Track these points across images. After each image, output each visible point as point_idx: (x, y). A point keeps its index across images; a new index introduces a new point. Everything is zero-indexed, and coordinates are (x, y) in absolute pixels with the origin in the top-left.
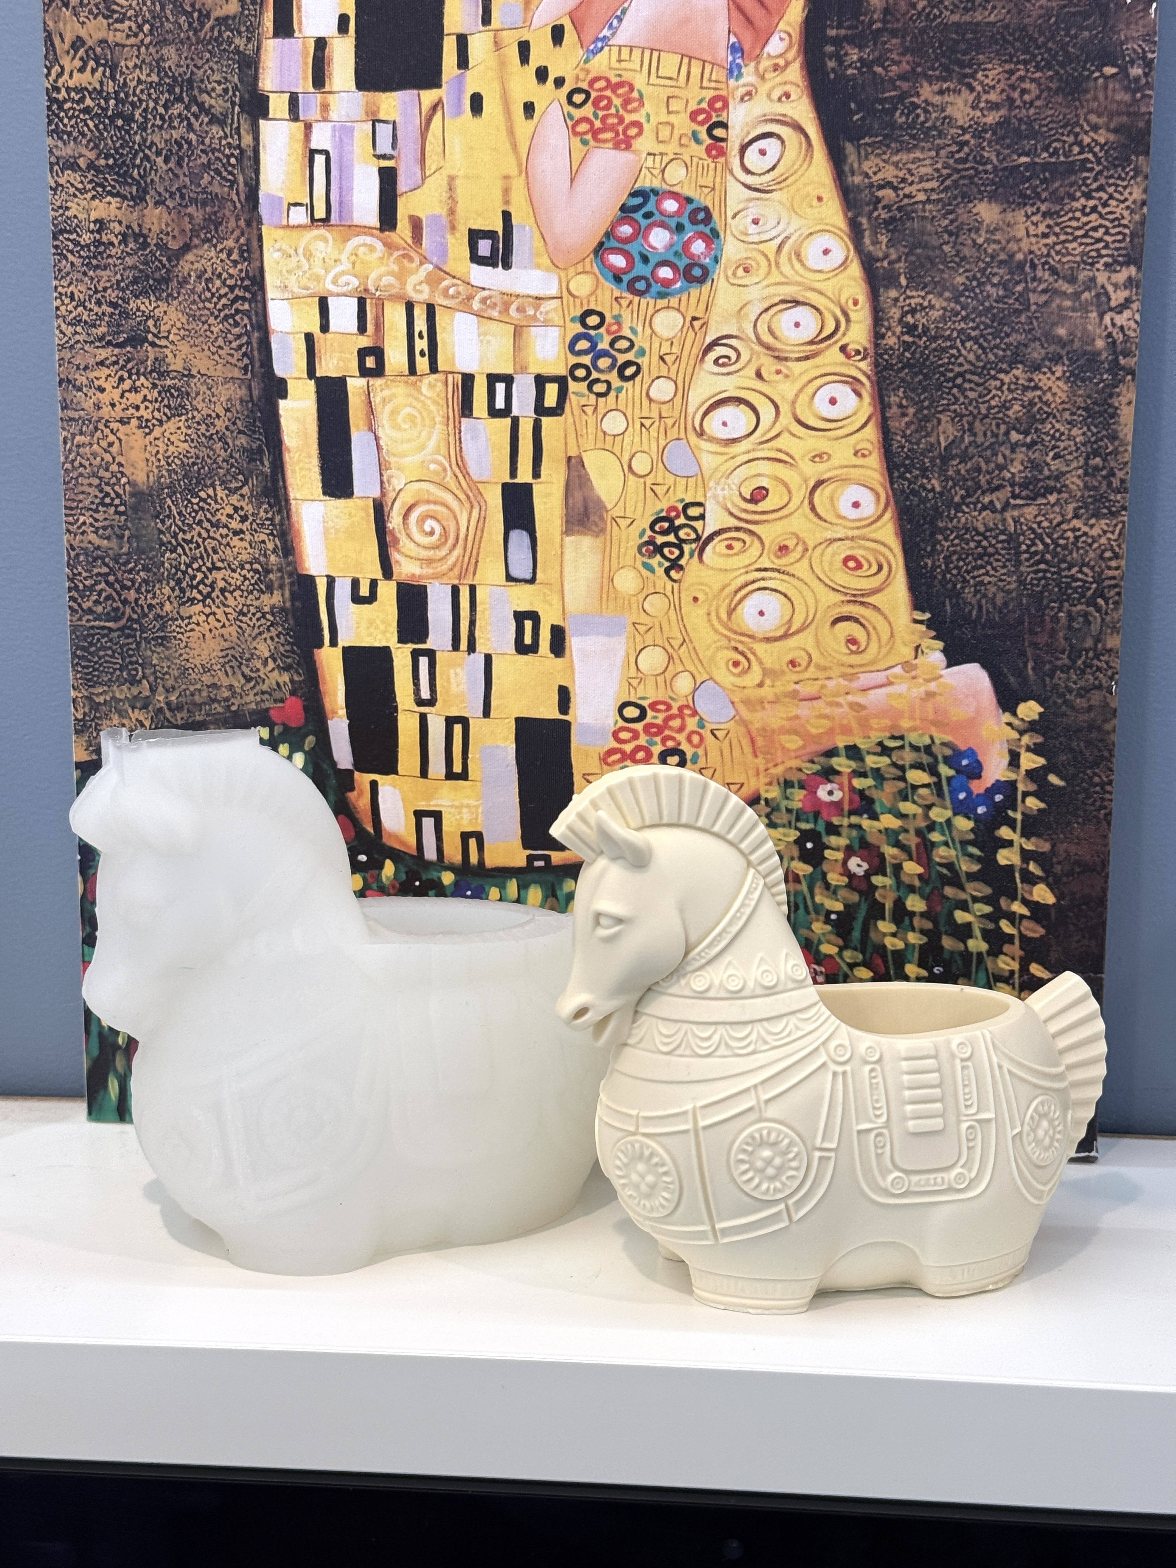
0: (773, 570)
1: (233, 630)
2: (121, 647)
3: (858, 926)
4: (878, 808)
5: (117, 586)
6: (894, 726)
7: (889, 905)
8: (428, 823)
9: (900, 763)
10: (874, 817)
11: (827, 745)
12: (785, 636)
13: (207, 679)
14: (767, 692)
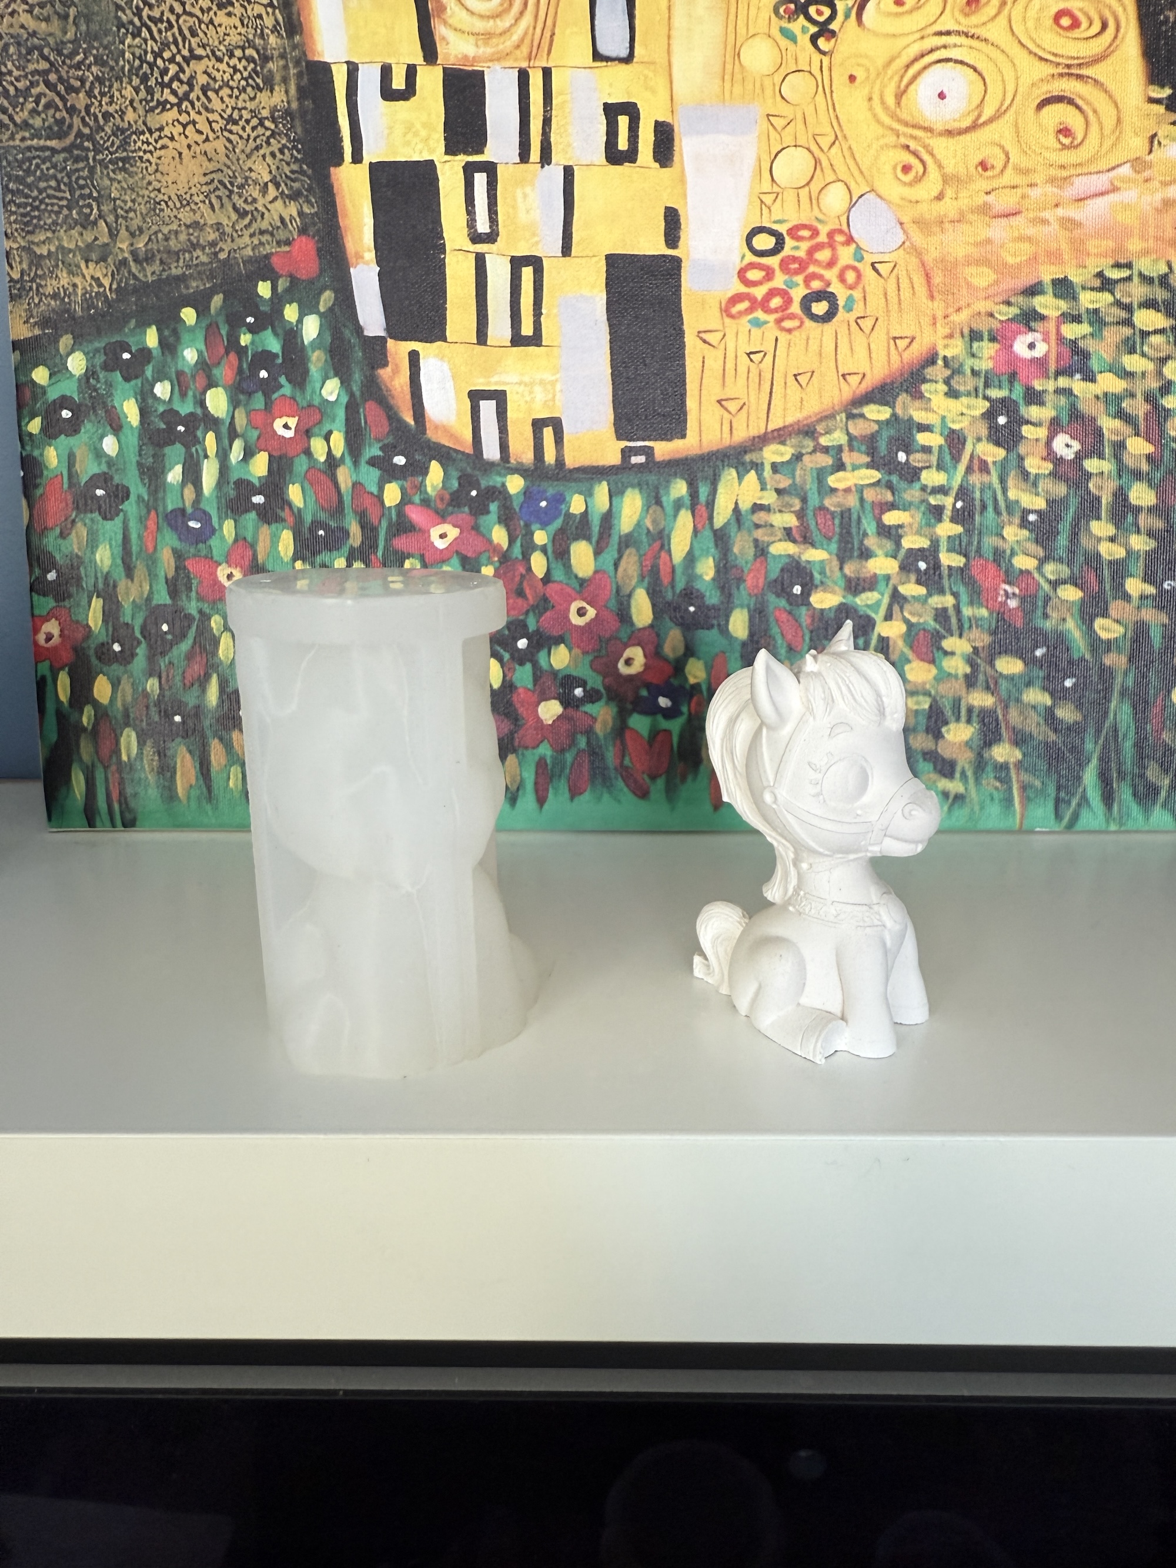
0: (958, 33)
1: (220, 145)
2: (69, 176)
3: (1064, 528)
4: (1094, 364)
5: (61, 88)
6: (1119, 249)
7: (1106, 500)
8: (488, 408)
9: (1126, 300)
10: (1089, 377)
11: (1026, 280)
12: (974, 127)
13: (185, 216)
14: (949, 207)
